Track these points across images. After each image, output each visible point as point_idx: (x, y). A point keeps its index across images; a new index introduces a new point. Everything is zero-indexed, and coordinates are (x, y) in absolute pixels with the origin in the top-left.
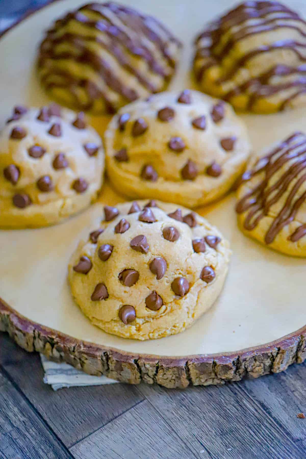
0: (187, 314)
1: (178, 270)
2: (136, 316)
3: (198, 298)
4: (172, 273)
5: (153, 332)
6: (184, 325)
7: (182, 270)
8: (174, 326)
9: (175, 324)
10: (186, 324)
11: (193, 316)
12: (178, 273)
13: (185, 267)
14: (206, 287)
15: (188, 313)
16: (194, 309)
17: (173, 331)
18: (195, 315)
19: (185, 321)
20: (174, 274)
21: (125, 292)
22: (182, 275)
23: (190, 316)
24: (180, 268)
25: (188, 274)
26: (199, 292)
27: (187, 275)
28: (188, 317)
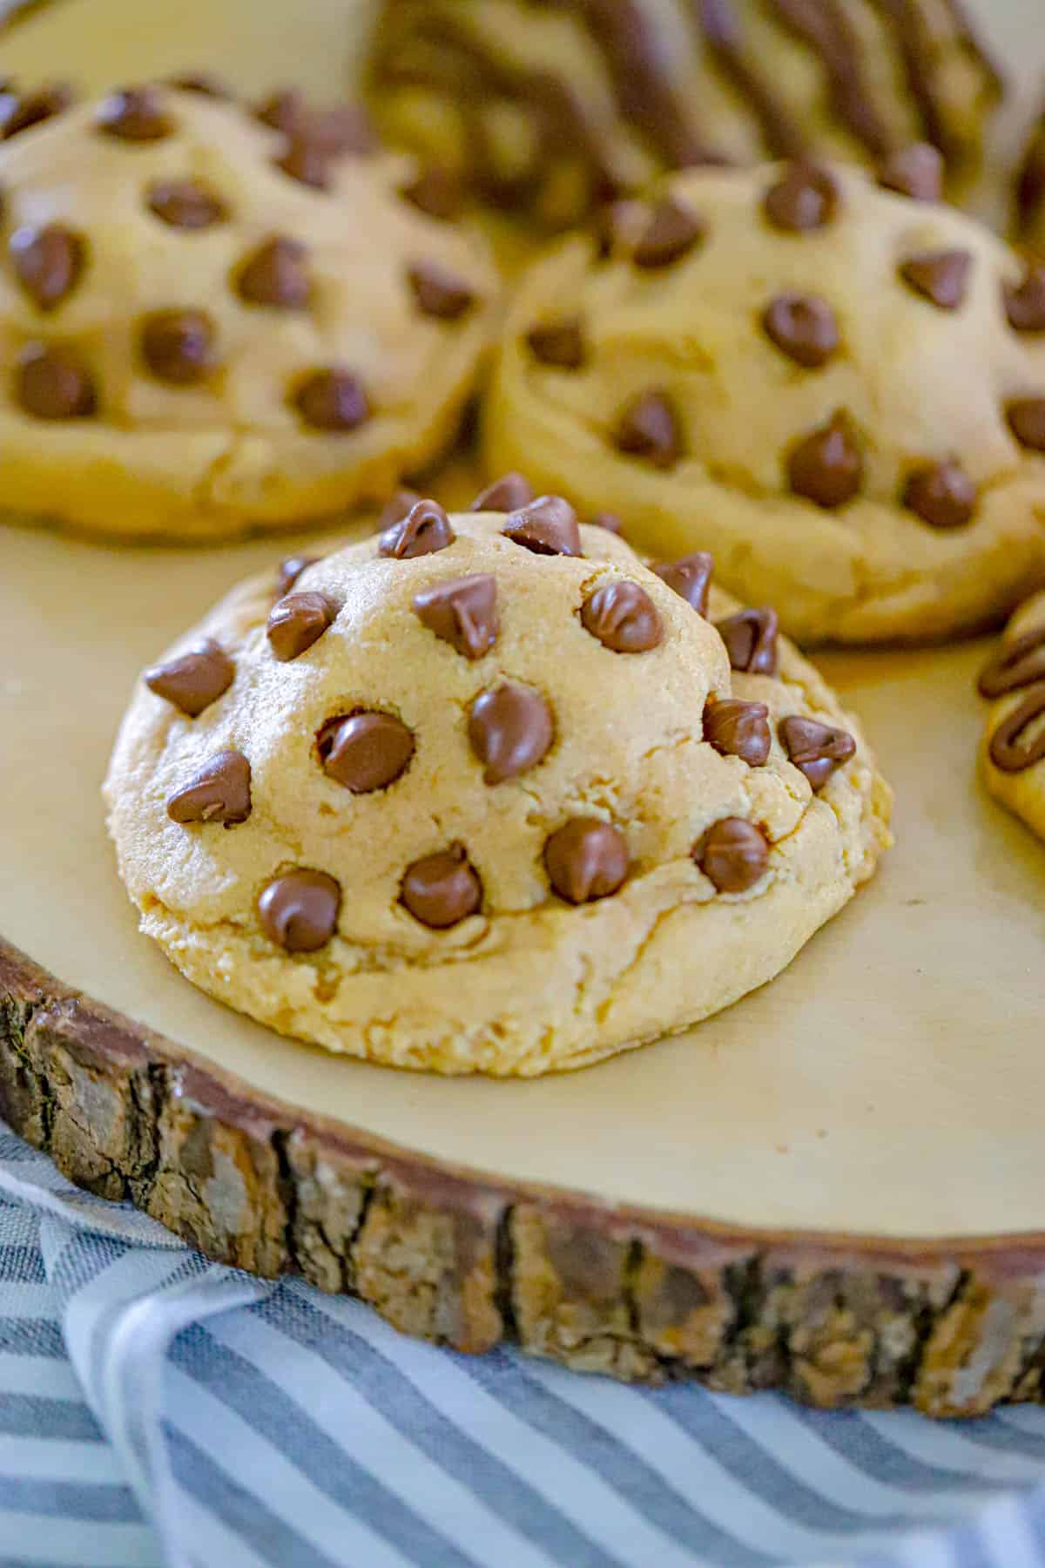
0: (573, 991)
1: (600, 781)
2: (335, 930)
3: (651, 936)
4: (567, 788)
5: (388, 1025)
6: (545, 1042)
7: (616, 790)
8: (499, 1030)
9: (505, 1016)
10: (557, 1044)
11: (601, 1013)
12: (596, 797)
13: (634, 779)
14: (703, 904)
15: (580, 987)
16: (614, 984)
17: (488, 1054)
18: (612, 1014)
19: (556, 1023)
20: (575, 794)
21: (326, 809)
22: (613, 815)
23: (588, 1006)
24: (612, 780)
25: (641, 818)
26: (663, 916)
27: (636, 824)
28: (577, 1011)
